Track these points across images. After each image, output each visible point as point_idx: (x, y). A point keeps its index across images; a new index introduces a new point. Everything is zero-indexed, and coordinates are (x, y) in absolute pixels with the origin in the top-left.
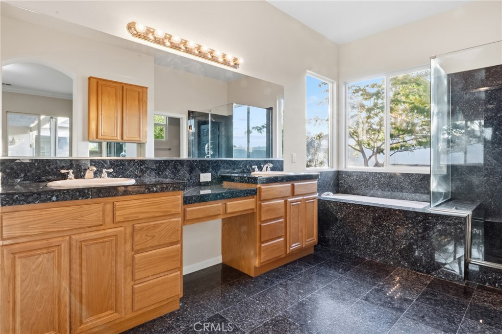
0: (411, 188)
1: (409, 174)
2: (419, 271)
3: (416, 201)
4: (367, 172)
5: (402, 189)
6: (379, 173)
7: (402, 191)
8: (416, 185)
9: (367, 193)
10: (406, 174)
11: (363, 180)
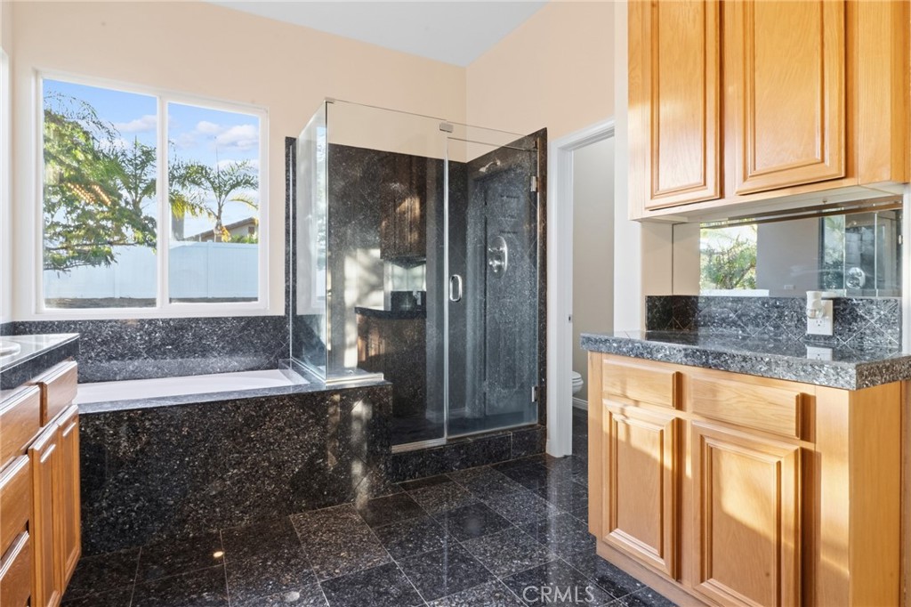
0: (223, 348)
1: (220, 318)
2: (326, 505)
3: (234, 371)
4: (116, 321)
5: (205, 352)
6: (150, 322)
7: (204, 356)
8: (232, 339)
9: (116, 374)
10: (213, 318)
11: (104, 343)
